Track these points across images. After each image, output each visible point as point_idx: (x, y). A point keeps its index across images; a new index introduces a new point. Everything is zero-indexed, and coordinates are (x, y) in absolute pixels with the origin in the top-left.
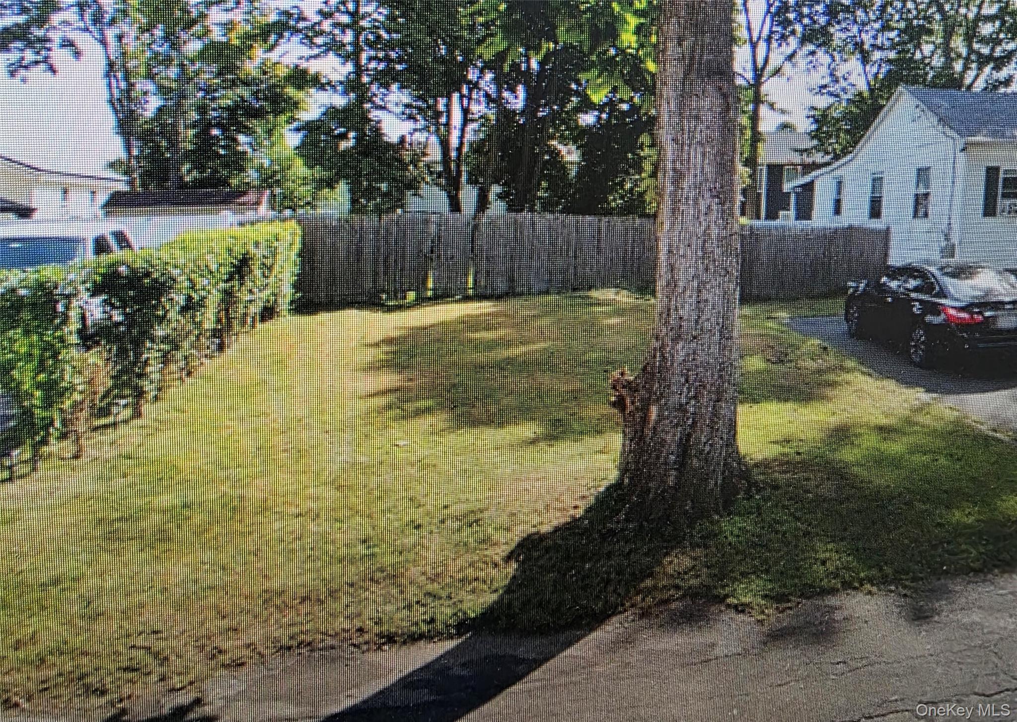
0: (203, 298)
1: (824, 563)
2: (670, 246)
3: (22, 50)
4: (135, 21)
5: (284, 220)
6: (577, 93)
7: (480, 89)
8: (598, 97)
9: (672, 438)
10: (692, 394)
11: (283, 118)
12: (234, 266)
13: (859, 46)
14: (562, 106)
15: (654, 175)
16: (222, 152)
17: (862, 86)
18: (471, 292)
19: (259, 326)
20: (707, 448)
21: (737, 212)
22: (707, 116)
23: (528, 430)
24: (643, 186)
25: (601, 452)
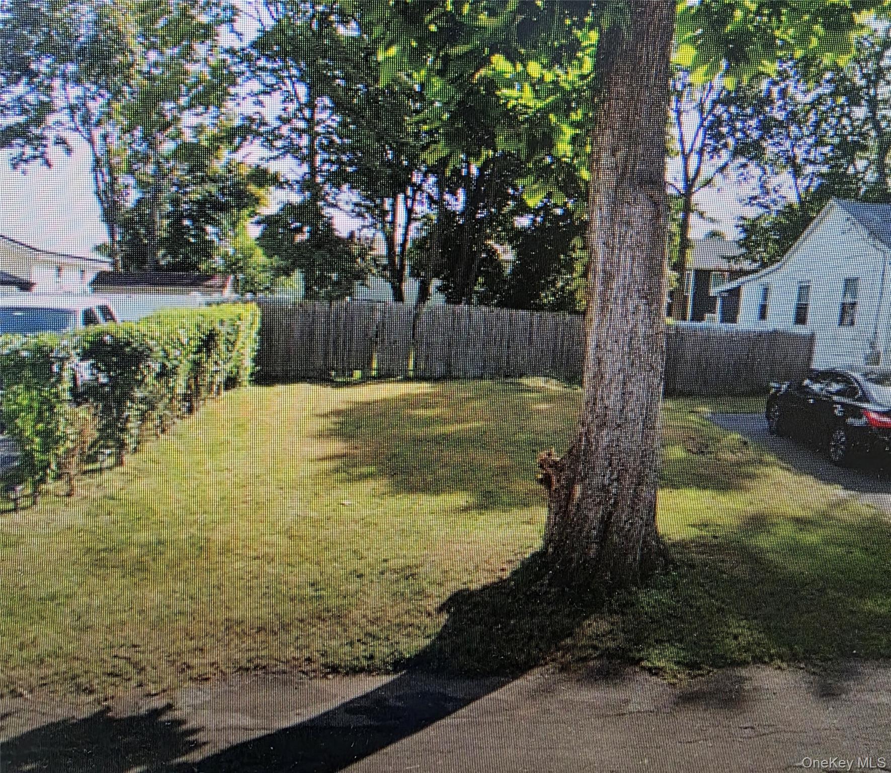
0: (176, 367)
1: (736, 637)
2: (598, 341)
3: (23, 146)
4: (118, 122)
5: (246, 302)
6: (514, 198)
7: (423, 191)
8: (533, 202)
9: (595, 515)
10: (615, 476)
11: (245, 212)
12: (202, 340)
13: (791, 160)
14: (500, 209)
15: (585, 275)
16: (192, 240)
17: (793, 198)
18: (411, 373)
19: (224, 393)
20: (627, 526)
21: (664, 312)
22: (637, 222)
23: (461, 499)
24: (574, 285)
25: (528, 523)
